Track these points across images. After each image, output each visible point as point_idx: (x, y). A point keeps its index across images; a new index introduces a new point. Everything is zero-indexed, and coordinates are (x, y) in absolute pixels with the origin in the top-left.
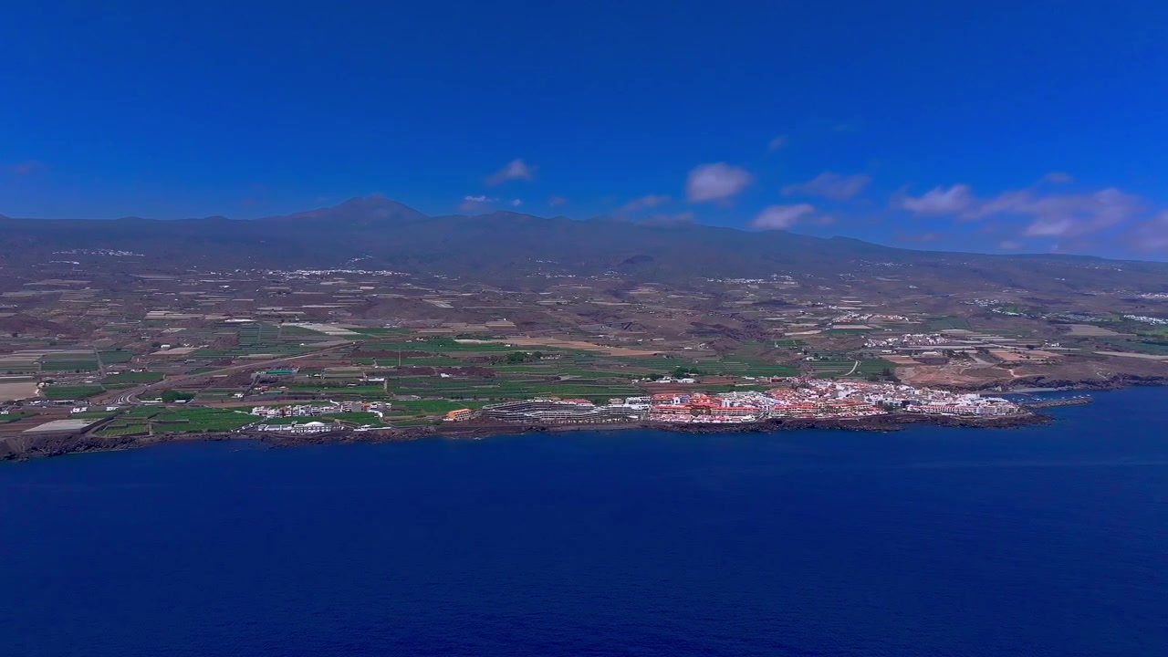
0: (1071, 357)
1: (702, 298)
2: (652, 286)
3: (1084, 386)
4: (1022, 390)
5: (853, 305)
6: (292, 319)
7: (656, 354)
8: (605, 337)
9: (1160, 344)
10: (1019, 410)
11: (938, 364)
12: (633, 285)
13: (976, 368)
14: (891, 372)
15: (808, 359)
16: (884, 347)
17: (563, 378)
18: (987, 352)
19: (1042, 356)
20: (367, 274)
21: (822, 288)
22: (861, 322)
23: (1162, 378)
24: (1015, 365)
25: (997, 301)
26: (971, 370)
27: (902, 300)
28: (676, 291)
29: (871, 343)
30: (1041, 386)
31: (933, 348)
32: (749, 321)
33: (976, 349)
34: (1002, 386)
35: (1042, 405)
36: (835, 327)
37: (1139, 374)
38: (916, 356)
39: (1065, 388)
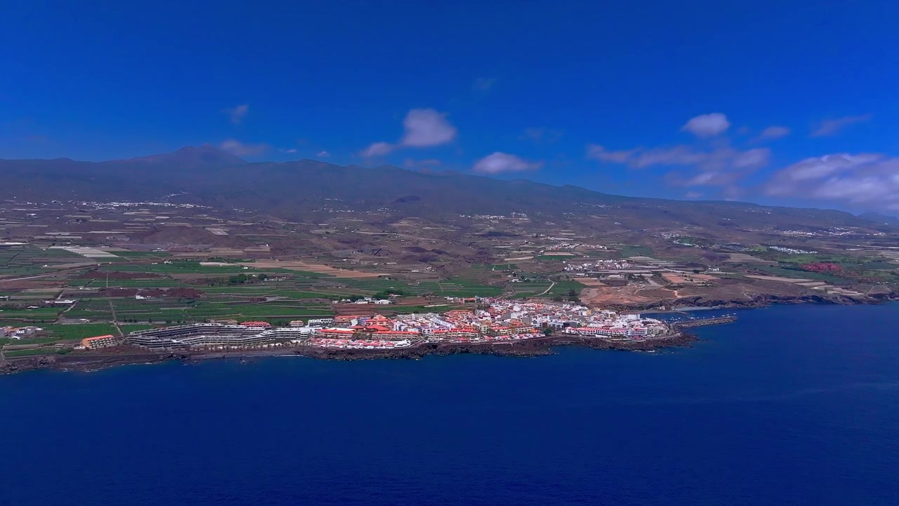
0: (725, 280)
1: (451, 230)
2: (412, 220)
3: (733, 305)
4: (682, 309)
5: (568, 237)
6: (63, 243)
7: (380, 276)
8: (347, 261)
9: (795, 269)
10: (668, 332)
11: (619, 286)
12: (397, 219)
13: (649, 289)
14: (576, 293)
15: (513, 281)
16: (580, 271)
17: (269, 299)
18: (660, 275)
19: (703, 279)
20: (171, 206)
21: (548, 223)
22: (569, 250)
23: (795, 298)
24: (679, 286)
25: (678, 235)
26: (645, 291)
27: (608, 233)
28: (432, 224)
29: (570, 268)
30: (699, 305)
31: (617, 271)
32: (483, 249)
33: (653, 273)
34: (666, 305)
35: (693, 324)
36: (546, 254)
37: (777, 294)
38: (603, 279)
39: (717, 307)
